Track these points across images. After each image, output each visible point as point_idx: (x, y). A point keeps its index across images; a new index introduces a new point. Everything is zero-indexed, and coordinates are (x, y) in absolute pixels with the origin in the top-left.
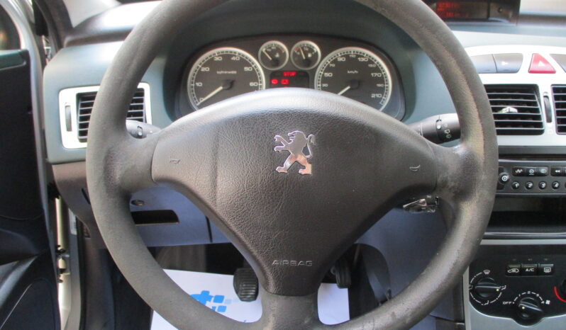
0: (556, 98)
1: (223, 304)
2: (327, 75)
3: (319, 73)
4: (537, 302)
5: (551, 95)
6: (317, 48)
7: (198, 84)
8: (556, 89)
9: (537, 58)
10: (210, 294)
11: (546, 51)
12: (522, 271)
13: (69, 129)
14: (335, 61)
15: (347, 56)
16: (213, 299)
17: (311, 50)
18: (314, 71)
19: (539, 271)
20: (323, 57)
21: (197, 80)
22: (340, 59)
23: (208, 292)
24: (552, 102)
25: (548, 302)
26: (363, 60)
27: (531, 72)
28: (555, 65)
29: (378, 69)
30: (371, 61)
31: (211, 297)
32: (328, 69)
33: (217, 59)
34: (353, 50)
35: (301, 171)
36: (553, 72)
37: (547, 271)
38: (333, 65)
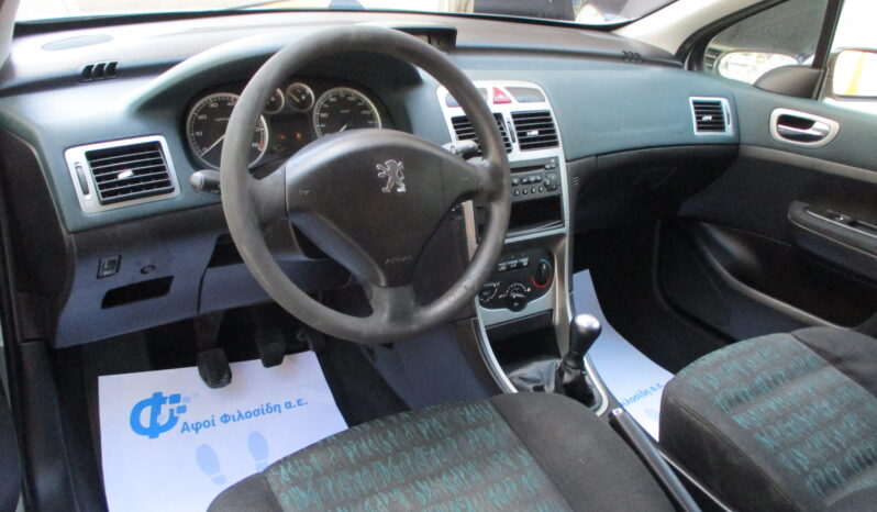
0: (516, 123)
1: (181, 404)
2: (323, 115)
3: (316, 113)
4: (521, 291)
5: (511, 121)
6: (309, 91)
7: (198, 134)
8: (515, 116)
9: (497, 91)
10: (164, 395)
11: (501, 85)
12: (508, 267)
13: (86, 192)
14: (327, 102)
15: (337, 96)
16: (168, 401)
17: (304, 92)
18: (311, 112)
19: (520, 265)
20: (317, 98)
21: (196, 130)
22: (332, 100)
23: (160, 394)
24: (513, 126)
25: (529, 290)
26: (352, 99)
27: (495, 103)
28: (509, 96)
29: (366, 107)
30: (359, 100)
31: (166, 398)
32: (323, 110)
33: (212, 105)
34: (342, 90)
35: (399, 190)
36: (509, 102)
37: (525, 264)
38: (326, 106)
